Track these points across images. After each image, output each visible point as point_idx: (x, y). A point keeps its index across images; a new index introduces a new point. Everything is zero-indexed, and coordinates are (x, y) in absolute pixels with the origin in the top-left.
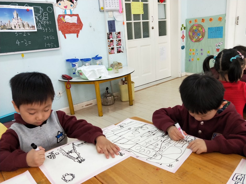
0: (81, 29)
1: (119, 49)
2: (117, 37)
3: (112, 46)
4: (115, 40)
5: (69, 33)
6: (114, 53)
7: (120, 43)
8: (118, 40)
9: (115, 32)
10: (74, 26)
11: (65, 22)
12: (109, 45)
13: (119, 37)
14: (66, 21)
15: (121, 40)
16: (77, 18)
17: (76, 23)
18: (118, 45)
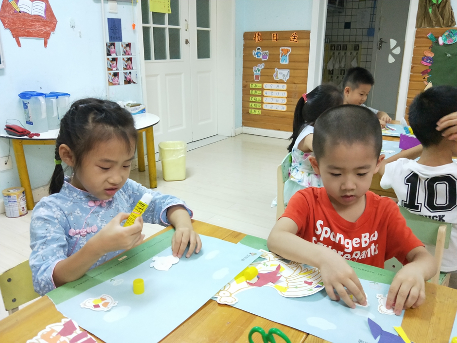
0: (53, 29)
1: (128, 76)
2: (125, 53)
3: (115, 69)
5: (27, 36)
6: (119, 84)
7: (130, 64)
8: (126, 60)
9: (120, 43)
10: (39, 21)
11: (20, 12)
12: (109, 67)
13: (129, 53)
14: (21, 10)
15: (131, 58)
16: (46, 6)
17: (44, 16)
18: (127, 69)
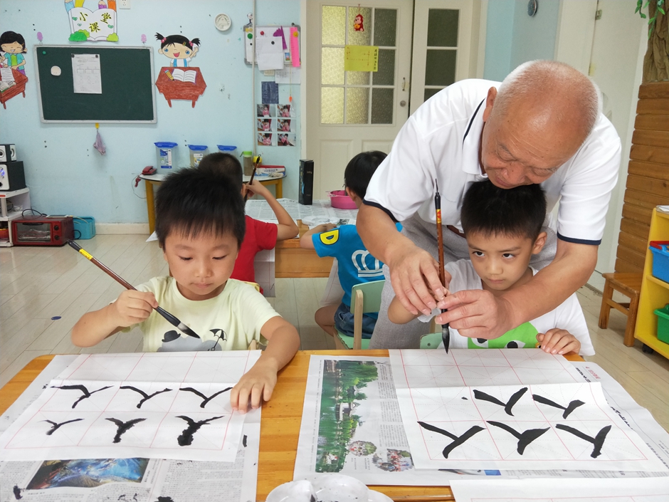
0: (202, 93)
1: (284, 138)
2: (282, 115)
3: (268, 130)
4: (275, 119)
6: (271, 145)
7: (287, 126)
8: (282, 121)
10: (189, 87)
11: (174, 80)
12: (260, 127)
13: (287, 115)
15: (290, 120)
16: (197, 74)
17: (194, 82)
18: (282, 131)
